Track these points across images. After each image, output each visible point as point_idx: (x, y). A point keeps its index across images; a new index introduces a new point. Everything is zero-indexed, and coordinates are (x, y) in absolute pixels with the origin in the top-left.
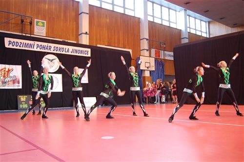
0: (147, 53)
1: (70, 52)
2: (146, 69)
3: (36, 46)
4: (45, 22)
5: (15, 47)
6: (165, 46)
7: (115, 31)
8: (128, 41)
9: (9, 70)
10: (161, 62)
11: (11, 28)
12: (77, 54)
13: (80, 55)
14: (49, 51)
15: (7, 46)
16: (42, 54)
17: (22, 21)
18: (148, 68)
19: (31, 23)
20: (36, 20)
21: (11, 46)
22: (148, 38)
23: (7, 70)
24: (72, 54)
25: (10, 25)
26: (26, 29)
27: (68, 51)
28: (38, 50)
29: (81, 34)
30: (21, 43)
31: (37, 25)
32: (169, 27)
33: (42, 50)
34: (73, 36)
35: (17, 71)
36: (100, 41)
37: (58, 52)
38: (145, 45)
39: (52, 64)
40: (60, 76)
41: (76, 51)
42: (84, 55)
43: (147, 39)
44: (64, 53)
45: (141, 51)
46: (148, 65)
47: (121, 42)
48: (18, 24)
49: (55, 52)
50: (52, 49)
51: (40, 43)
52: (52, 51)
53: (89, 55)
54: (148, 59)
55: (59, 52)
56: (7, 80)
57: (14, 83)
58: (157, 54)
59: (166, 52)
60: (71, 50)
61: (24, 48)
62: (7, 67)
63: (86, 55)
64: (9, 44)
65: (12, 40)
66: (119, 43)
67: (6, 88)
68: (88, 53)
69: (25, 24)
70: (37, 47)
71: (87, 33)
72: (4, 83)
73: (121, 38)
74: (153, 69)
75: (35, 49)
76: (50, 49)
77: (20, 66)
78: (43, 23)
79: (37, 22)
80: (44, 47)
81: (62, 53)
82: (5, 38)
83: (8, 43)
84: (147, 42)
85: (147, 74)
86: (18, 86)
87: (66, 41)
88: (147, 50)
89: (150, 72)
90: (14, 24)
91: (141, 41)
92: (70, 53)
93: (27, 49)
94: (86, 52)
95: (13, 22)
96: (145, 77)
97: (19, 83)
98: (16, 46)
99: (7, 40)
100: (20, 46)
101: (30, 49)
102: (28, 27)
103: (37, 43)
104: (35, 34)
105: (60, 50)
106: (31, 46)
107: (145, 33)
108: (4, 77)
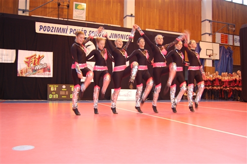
0: (209, 38)
2: (208, 57)
4: (85, 5)
5: (46, 32)
6: (234, 29)
7: (168, 12)
8: (185, 23)
10: (229, 48)
11: (49, 13)
17: (59, 5)
18: (210, 56)
19: (68, 6)
20: (75, 3)
22: (211, 19)
24: (111, 39)
25: (48, 9)
26: (65, 13)
28: (72, 35)
29: (126, 17)
31: (76, 8)
32: (242, 5)
35: (48, 58)
36: (150, 24)
38: (207, 28)
41: (116, 36)
43: (210, 21)
45: (202, 36)
46: (209, 53)
47: (176, 25)
48: (56, 8)
50: (88, 33)
54: (210, 46)
58: (224, 39)
59: (235, 37)
65: (44, 24)
66: (173, 26)
69: (63, 8)
73: (176, 20)
74: (217, 57)
75: (68, 34)
77: (52, 53)
84: (210, 24)
85: (209, 64)
87: (109, 25)
88: (210, 34)
89: (213, 61)
90: (51, 8)
91: (202, 23)
94: (128, 37)
95: (50, 6)
96: (206, 67)
101: (63, 34)
102: (65, 12)
103: (70, 27)
104: (74, 18)
107: (207, 14)
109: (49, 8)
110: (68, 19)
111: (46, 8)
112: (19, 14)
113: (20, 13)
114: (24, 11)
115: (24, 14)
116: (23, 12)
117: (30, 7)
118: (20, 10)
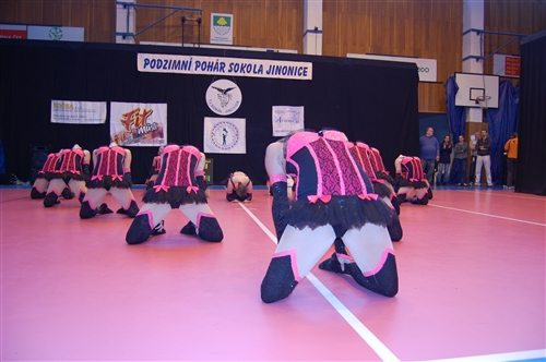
1: (264, 72)
3: (194, 65)
4: (231, 16)
5: (155, 70)
9: (145, 113)
11: (168, 36)
12: (281, 76)
13: (286, 77)
14: (221, 73)
15: (140, 68)
16: (207, 81)
17: (183, 20)
19: (199, 21)
20: (213, 15)
21: (148, 69)
23: (141, 112)
24: (270, 76)
25: (166, 29)
26: (195, 34)
27: (261, 70)
28: (199, 71)
29: (306, 34)
30: (166, 61)
31: (215, 24)
33: (206, 72)
34: (290, 39)
35: (159, 113)
37: (239, 74)
39: (225, 98)
40: (241, 123)
41: (279, 69)
42: (297, 77)
44: (251, 74)
49: (233, 74)
50: (227, 68)
51: (202, 59)
52: (227, 73)
53: (309, 76)
55: (242, 74)
56: (141, 130)
57: (153, 136)
60: (266, 68)
61: (171, 71)
62: (143, 107)
63: (302, 78)
64: (146, 64)
65: (151, 57)
67: (140, 144)
68: (306, 71)
69: (192, 26)
70: (197, 67)
71: (316, 29)
72: (137, 136)
75: (193, 71)
76: (222, 68)
77: (165, 105)
78: (228, 19)
79: (216, 18)
80: (210, 67)
81: (247, 75)
82: (139, 55)
83: (143, 63)
86: (161, 142)
90: (172, 26)
92: (265, 75)
93: (177, 71)
94: (301, 71)
95: (170, 24)
97: (162, 137)
98: (158, 68)
99: (141, 58)
100: (164, 68)
101: (183, 72)
102: (197, 31)
103: (195, 58)
104: (212, 42)
105: (242, 68)
106: (185, 65)
108: (137, 125)
109: (169, 27)
110: (199, 44)
111: (164, 27)
112: (118, 42)
113: (119, 40)
114: (125, 36)
115: (125, 42)
116: (124, 38)
117: (137, 27)
118: (119, 34)
